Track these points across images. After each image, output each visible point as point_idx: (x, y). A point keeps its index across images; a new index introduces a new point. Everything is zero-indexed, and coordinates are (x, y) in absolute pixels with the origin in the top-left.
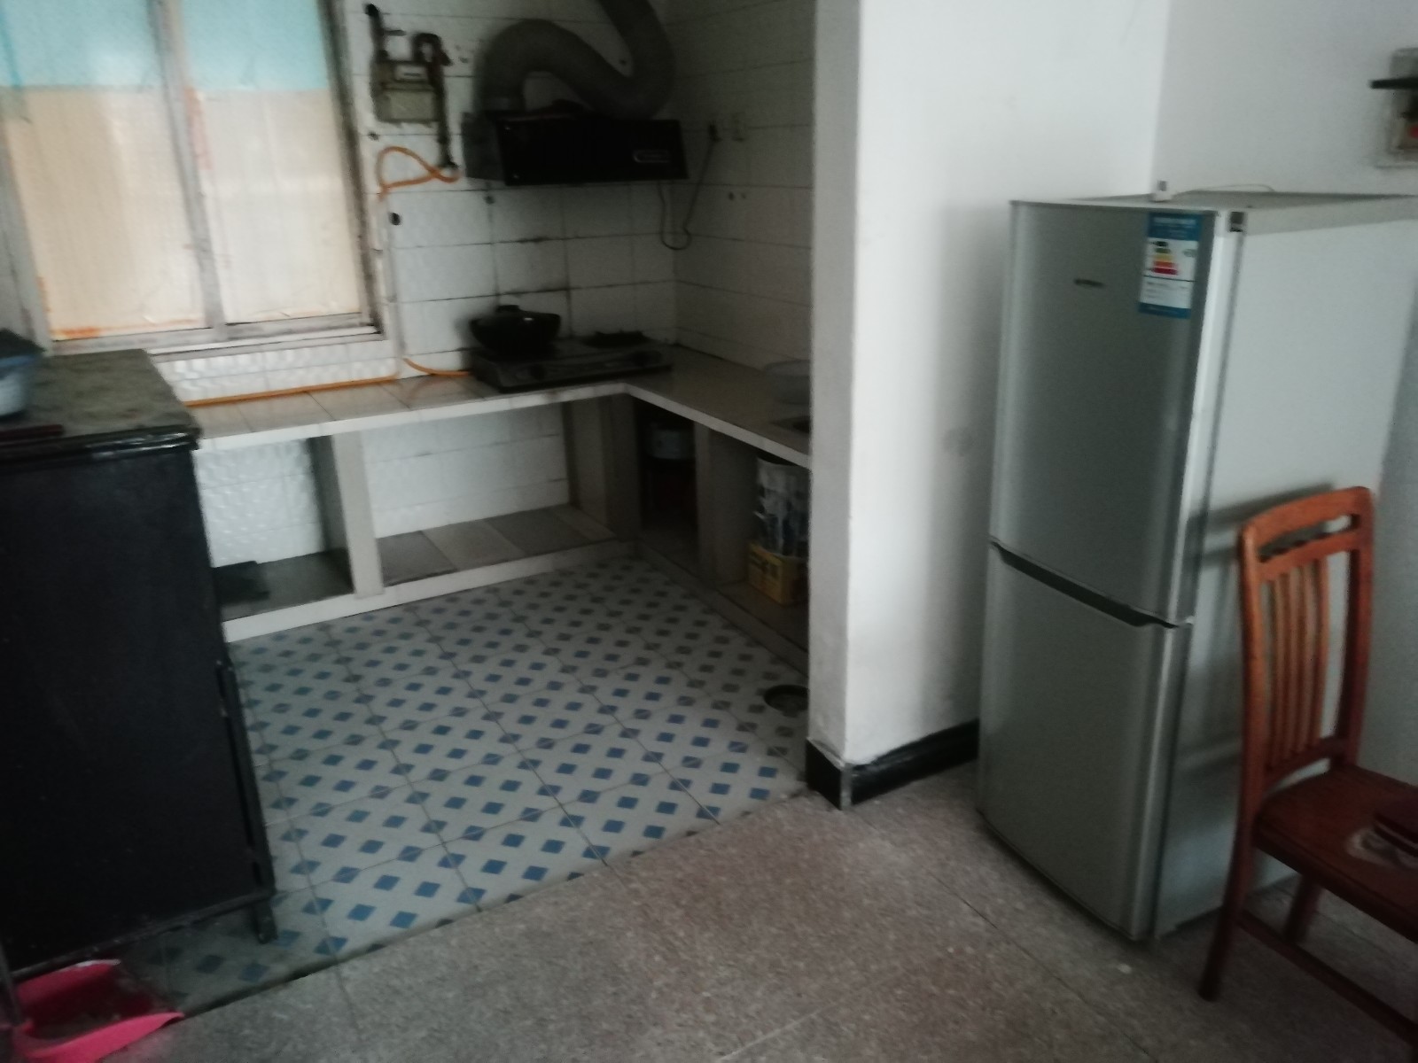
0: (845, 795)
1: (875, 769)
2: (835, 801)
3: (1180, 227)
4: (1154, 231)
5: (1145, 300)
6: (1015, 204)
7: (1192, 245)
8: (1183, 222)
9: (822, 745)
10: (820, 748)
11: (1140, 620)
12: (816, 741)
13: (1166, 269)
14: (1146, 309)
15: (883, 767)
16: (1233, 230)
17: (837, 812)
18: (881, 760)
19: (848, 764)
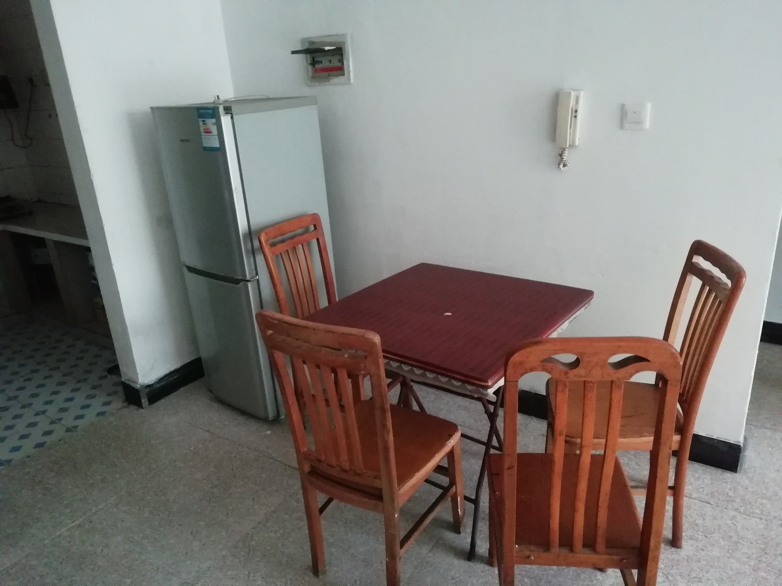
0: (145, 401)
1: (158, 385)
2: (140, 405)
3: (208, 113)
4: (201, 116)
5: (205, 145)
6: (152, 108)
7: (214, 120)
8: (208, 111)
9: (129, 380)
10: (127, 382)
11: (237, 282)
12: (125, 380)
13: (208, 132)
14: (206, 149)
15: (163, 383)
16: (227, 113)
17: (141, 410)
18: (161, 380)
19: (142, 386)
